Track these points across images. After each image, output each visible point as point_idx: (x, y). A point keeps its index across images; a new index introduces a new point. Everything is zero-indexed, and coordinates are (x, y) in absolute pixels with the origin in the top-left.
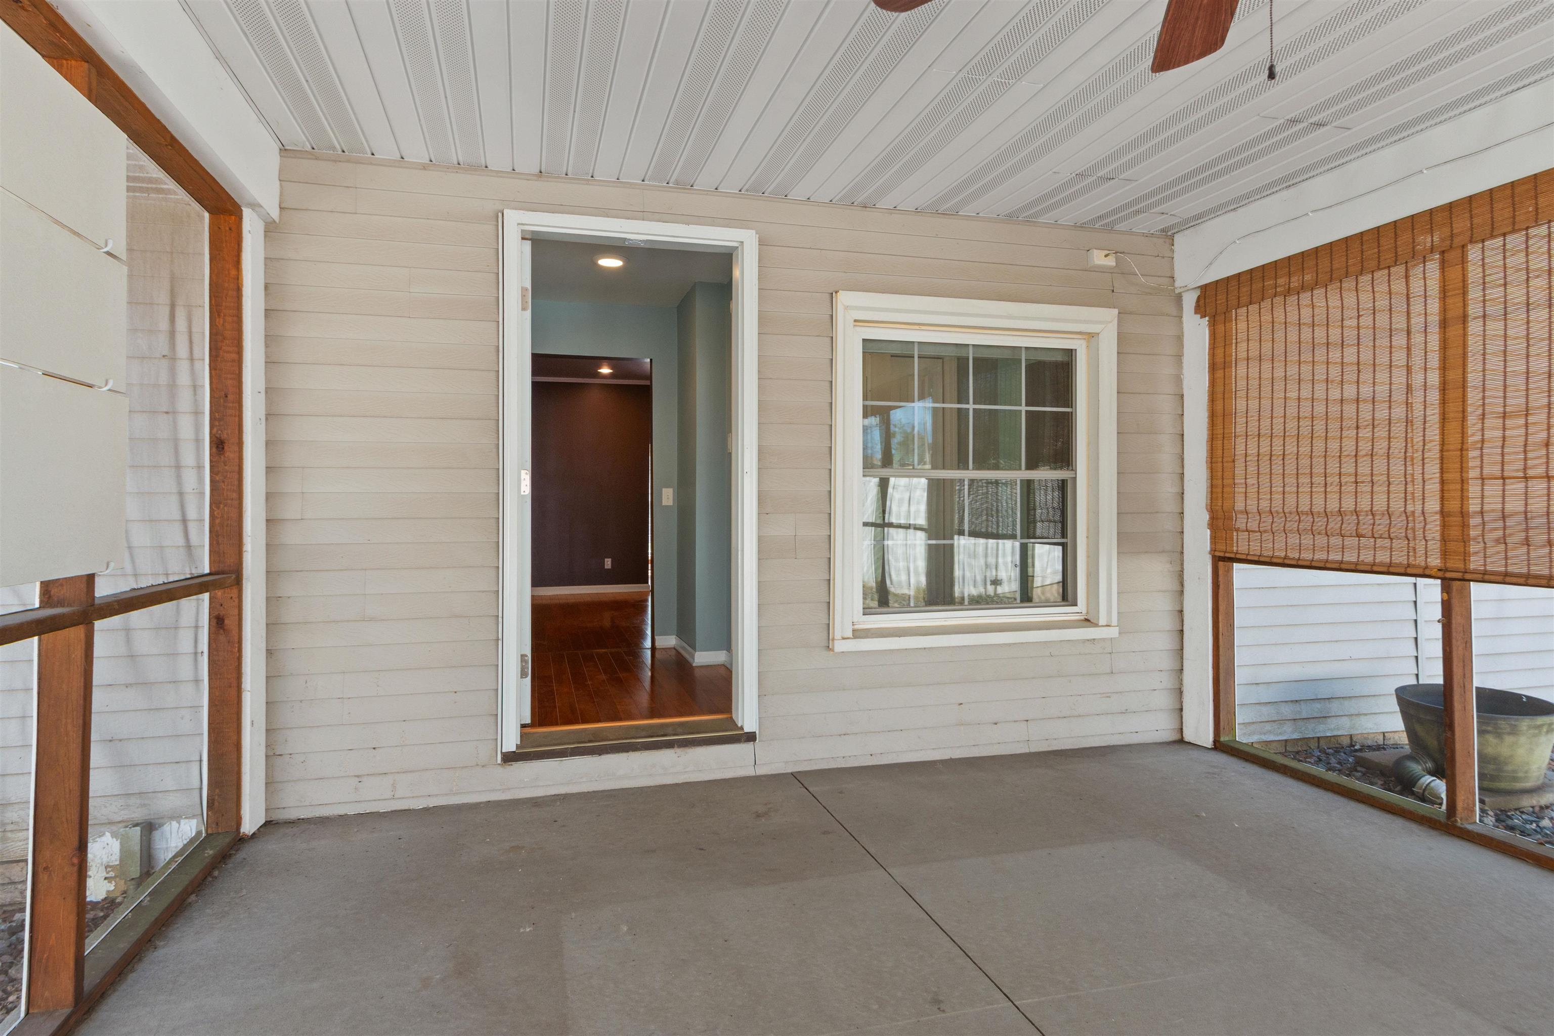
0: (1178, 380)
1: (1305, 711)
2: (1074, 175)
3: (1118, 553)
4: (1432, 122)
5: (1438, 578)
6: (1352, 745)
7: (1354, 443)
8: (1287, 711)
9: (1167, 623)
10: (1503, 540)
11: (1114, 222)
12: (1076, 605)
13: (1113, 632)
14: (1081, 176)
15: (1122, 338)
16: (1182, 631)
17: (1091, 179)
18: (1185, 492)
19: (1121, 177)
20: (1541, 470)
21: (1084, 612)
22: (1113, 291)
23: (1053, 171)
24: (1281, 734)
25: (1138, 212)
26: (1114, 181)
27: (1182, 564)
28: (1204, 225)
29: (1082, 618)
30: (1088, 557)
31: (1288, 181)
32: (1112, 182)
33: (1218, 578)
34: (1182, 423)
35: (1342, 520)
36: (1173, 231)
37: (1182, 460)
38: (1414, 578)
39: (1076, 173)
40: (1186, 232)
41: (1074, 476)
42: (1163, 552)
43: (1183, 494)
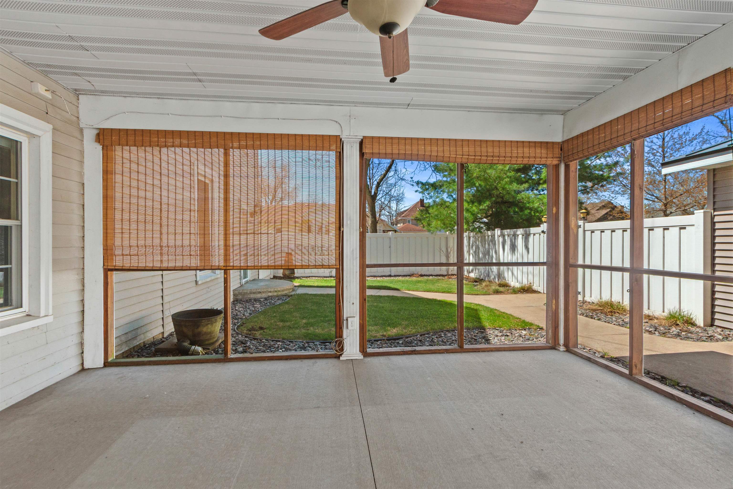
0: (81, 174)
1: (130, 336)
2: (67, 35)
3: (53, 271)
4: (228, 100)
5: (222, 269)
6: (144, 346)
7: (189, 217)
8: (123, 339)
9: (77, 308)
10: (246, 255)
11: (52, 72)
12: (22, 307)
13: (50, 319)
14: (71, 38)
15: (55, 144)
16: (83, 310)
17: (76, 43)
18: (85, 236)
19: (93, 52)
20: (252, 231)
21: (27, 310)
22: (47, 113)
23: (57, 25)
24: (122, 350)
25: (76, 74)
26: (88, 52)
27: (83, 275)
28: (101, 97)
29: (25, 314)
30: (29, 275)
31: (160, 96)
32: (86, 52)
33: (107, 280)
34: (84, 199)
35: (183, 249)
36: (80, 93)
37: (84, 218)
38: (161, 272)
39: (70, 35)
40: (89, 96)
41: (20, 224)
42: (75, 269)
43: (84, 237)
